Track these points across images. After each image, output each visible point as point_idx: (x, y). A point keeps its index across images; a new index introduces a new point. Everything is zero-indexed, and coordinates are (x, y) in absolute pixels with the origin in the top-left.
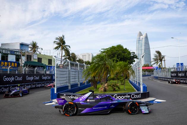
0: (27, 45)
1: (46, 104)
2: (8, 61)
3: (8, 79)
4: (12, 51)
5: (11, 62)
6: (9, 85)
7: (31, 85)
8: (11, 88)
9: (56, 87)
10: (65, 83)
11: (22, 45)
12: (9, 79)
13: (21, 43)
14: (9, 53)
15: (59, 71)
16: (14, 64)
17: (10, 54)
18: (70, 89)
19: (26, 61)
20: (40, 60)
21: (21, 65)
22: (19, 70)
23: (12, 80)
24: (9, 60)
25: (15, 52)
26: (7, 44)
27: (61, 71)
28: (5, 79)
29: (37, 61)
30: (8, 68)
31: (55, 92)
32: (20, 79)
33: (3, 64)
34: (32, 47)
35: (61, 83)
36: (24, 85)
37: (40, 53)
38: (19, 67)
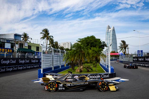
1: (34, 82)
3: (5, 62)
4: (8, 40)
5: (7, 49)
6: (5, 67)
7: (22, 67)
8: (7, 69)
9: (42, 68)
10: (49, 65)
12: (6, 62)
13: (15, 34)
14: (6, 41)
15: (45, 56)
16: (10, 50)
17: (6, 42)
18: (53, 70)
19: (19, 48)
20: (30, 47)
21: (15, 51)
22: (13, 55)
23: (8, 63)
24: (6, 47)
25: (11, 41)
26: (4, 34)
27: (47, 56)
28: (2, 62)
29: (27, 48)
30: (5, 54)
31: (42, 72)
32: (14, 62)
33: (1, 50)
34: (24, 37)
35: (46, 66)
36: (17, 67)
37: (30, 42)
38: (13, 53)
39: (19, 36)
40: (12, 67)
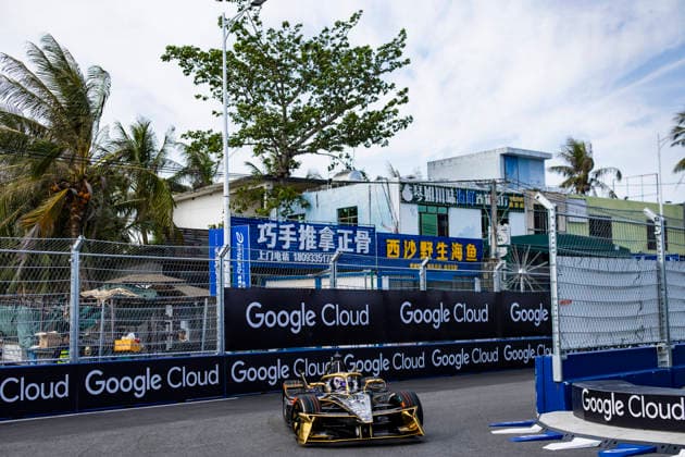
0: (537, 160)
2: (450, 236)
3: (423, 316)
4: (463, 191)
6: (426, 343)
8: (437, 354)
10: (629, 332)
11: (511, 159)
12: (428, 317)
13: (505, 151)
14: (451, 200)
15: (584, 270)
16: (465, 250)
17: (455, 205)
19: (532, 233)
20: (601, 227)
21: (493, 251)
22: (486, 277)
23: (438, 321)
24: (452, 234)
25: (479, 197)
27: (599, 272)
28: (407, 317)
29: (584, 232)
30: (421, 268)
31: (557, 376)
32: (481, 316)
33: (414, 252)
34: (569, 165)
35: (598, 334)
36: (501, 346)
37: (612, 194)
38: (486, 264)
39: (531, 164)
40: (468, 348)
